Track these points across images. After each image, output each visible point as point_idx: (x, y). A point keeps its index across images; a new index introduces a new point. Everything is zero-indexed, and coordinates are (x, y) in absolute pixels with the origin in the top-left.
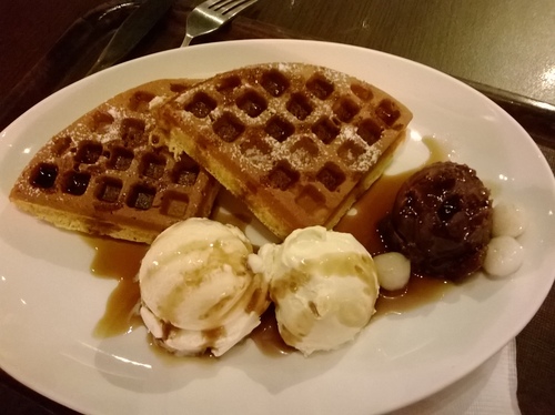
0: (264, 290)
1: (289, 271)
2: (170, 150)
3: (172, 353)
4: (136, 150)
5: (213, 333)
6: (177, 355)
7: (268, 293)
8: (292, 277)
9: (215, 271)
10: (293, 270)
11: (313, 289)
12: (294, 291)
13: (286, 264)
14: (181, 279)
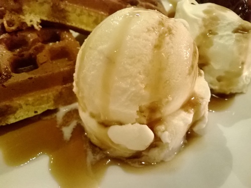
2: (29, 24)
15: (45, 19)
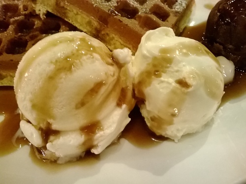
0: (130, 87)
1: (150, 61)
2: (37, 12)
3: (54, 162)
4: (12, 20)
5: (90, 129)
6: (59, 162)
7: (134, 90)
8: (154, 66)
9: (85, 57)
10: (155, 58)
11: (176, 68)
12: (159, 76)
13: (148, 54)
14: (52, 67)
15: (50, 11)
